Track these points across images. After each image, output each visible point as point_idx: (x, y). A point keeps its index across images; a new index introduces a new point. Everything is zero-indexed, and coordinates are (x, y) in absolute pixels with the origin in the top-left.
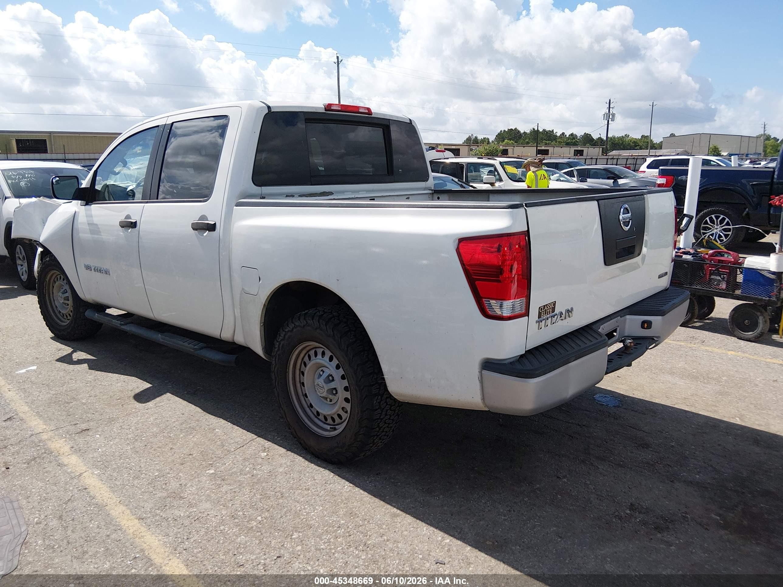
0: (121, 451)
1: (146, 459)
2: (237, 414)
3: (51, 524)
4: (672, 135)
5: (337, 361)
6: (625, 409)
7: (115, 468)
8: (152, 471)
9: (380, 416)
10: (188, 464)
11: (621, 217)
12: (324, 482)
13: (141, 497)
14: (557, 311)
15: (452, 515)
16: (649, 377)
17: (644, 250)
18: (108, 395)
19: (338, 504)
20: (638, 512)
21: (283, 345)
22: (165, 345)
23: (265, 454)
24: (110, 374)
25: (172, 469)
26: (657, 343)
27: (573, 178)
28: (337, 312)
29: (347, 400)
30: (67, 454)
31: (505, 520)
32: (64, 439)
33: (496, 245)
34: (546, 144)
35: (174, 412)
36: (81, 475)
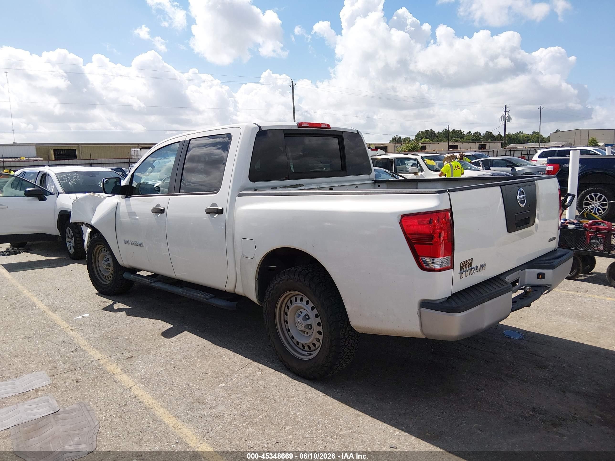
0: (157, 371)
1: (176, 377)
2: (236, 345)
3: (115, 420)
4: (558, 131)
5: (312, 304)
6: (527, 341)
7: (155, 383)
8: (181, 384)
9: (345, 344)
10: (206, 380)
11: (518, 197)
12: (304, 392)
13: (176, 402)
14: (474, 265)
15: (400, 416)
16: (545, 317)
17: (537, 221)
18: (143, 333)
19: (316, 407)
20: (539, 413)
21: (272, 293)
22: (185, 296)
23: (260, 373)
24: (143, 319)
25: (195, 383)
26: (550, 289)
27: (479, 167)
28: (312, 269)
29: (319, 333)
30: (119, 374)
31: (439, 419)
32: (116, 364)
33: (429, 219)
34: (456, 141)
35: (192, 344)
36: (131, 388)
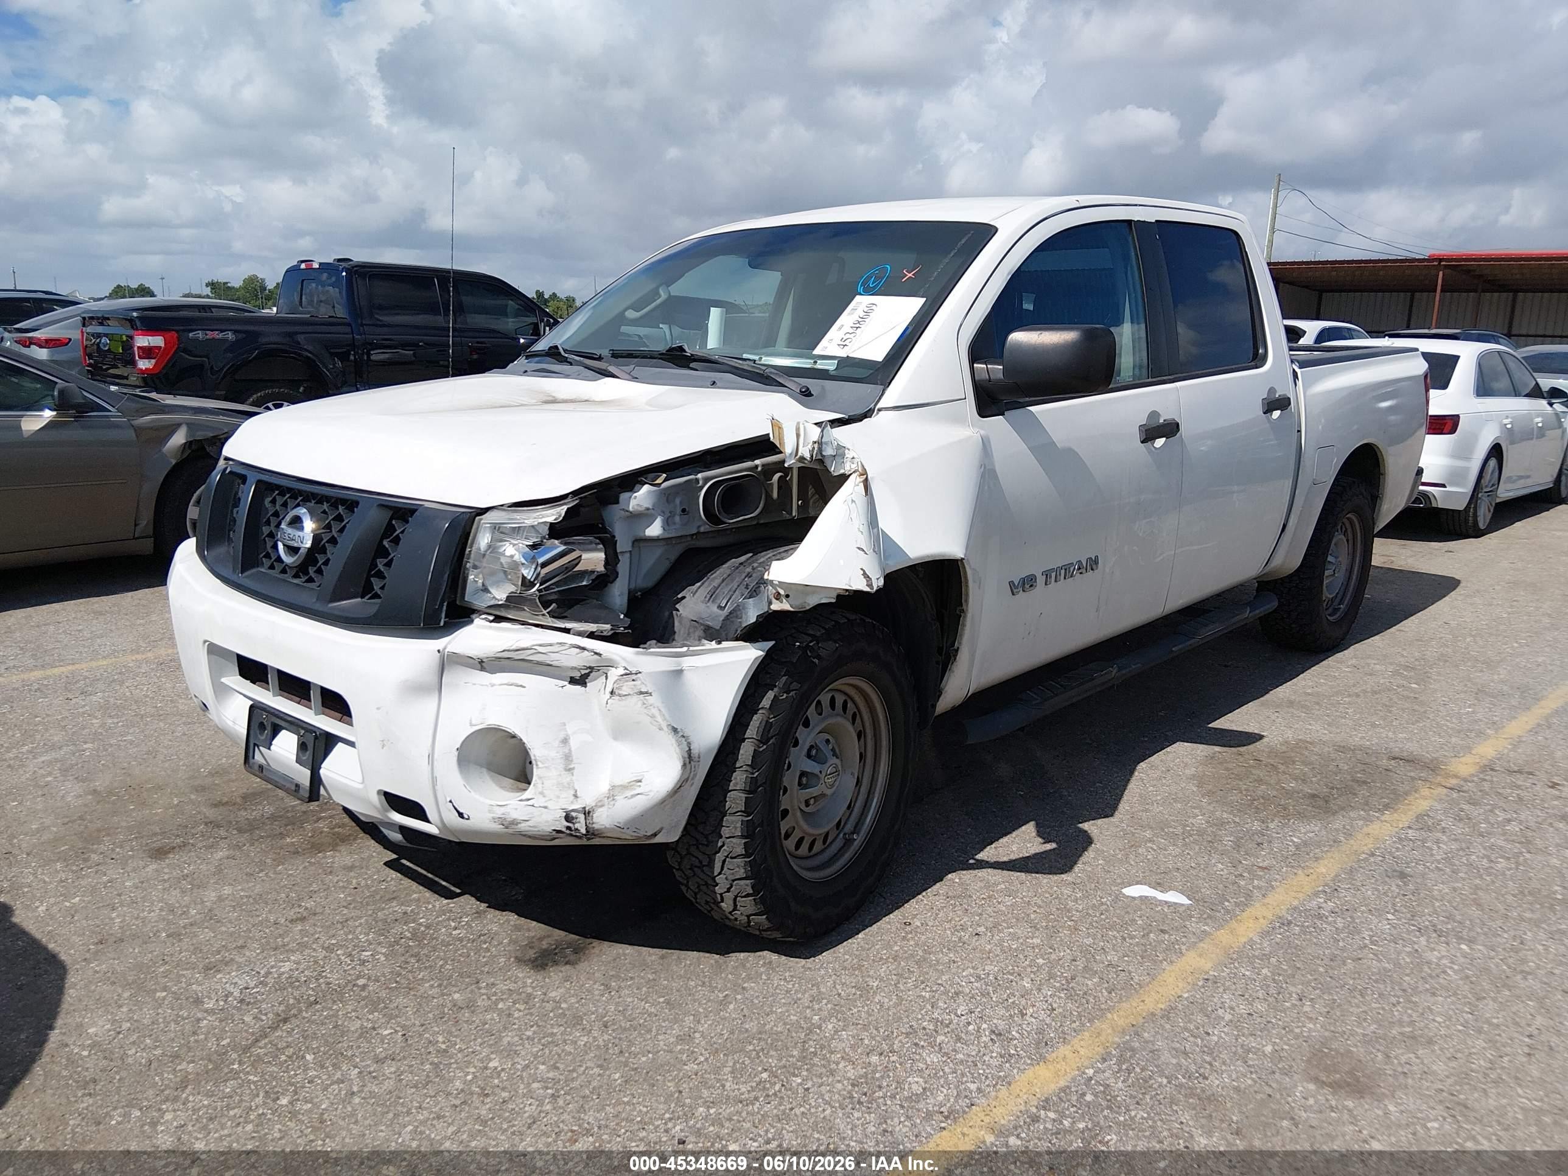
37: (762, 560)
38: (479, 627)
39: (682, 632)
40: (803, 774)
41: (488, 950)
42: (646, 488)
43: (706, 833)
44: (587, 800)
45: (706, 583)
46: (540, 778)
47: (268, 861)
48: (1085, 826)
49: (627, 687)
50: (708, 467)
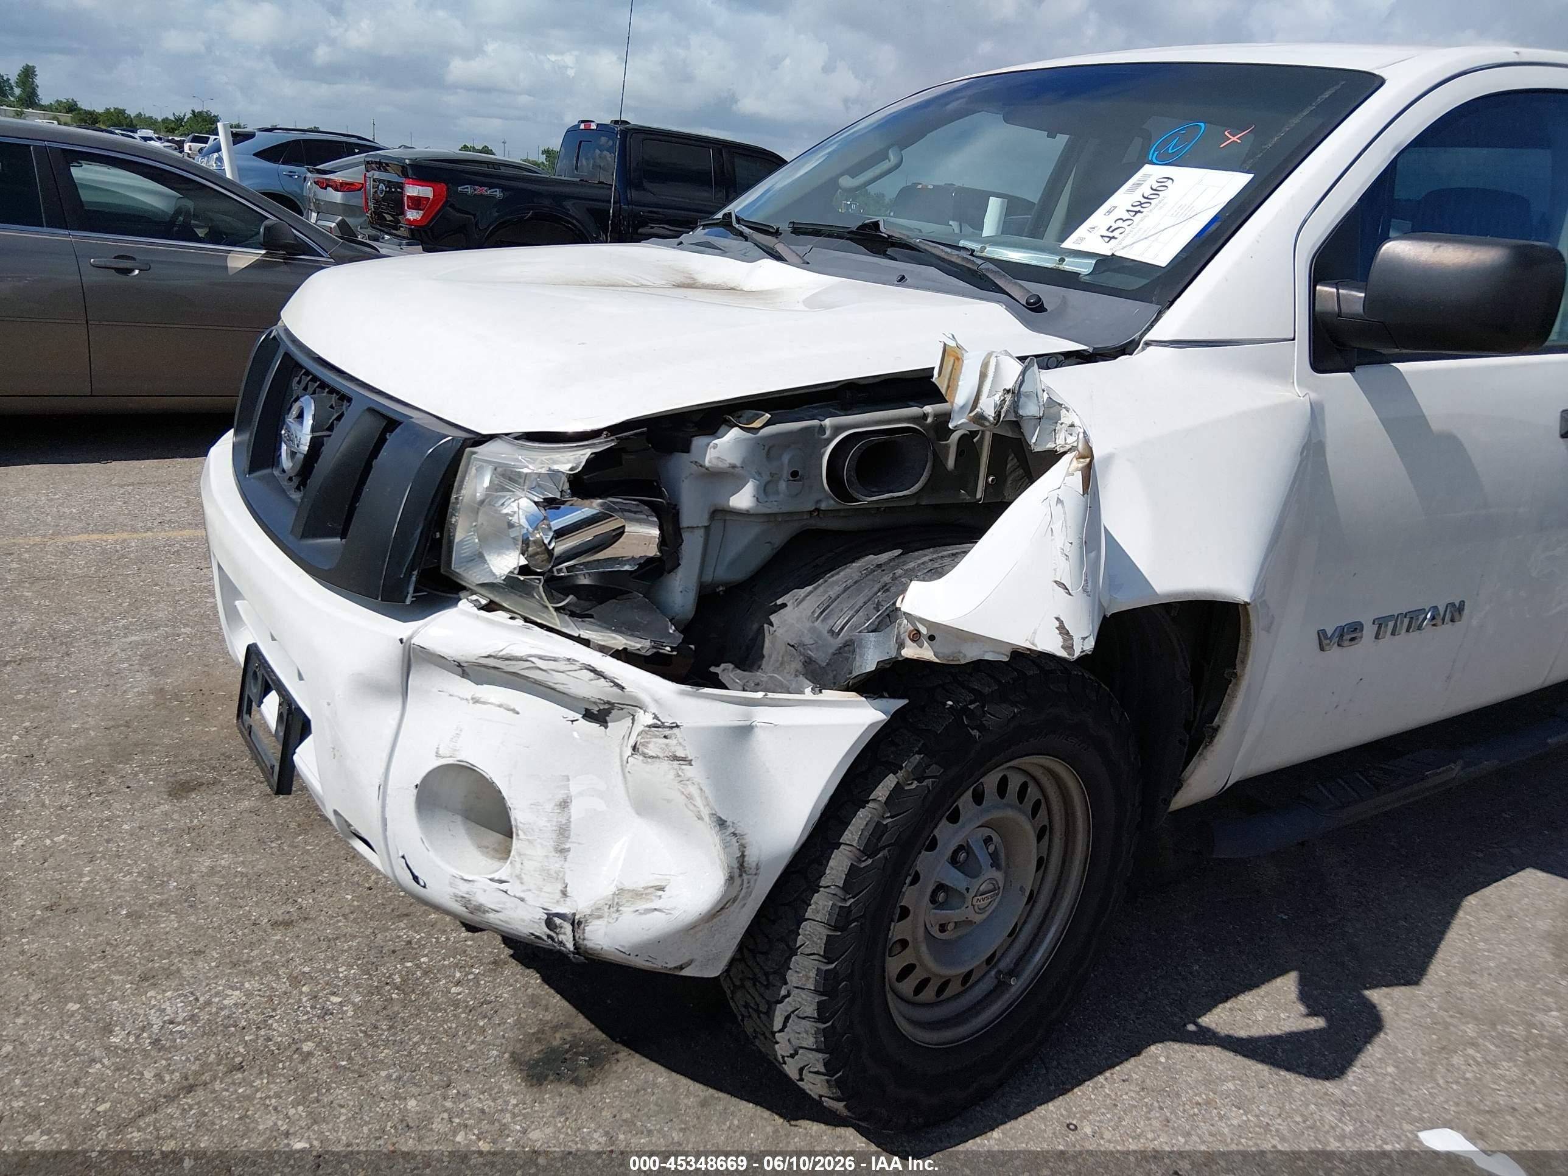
37: (911, 565)
38: (464, 613)
39: (773, 658)
40: (940, 887)
41: (483, 1030)
42: (734, 433)
43: (767, 969)
44: (578, 904)
45: (821, 589)
46: (520, 854)
47: (293, 825)
48: (1375, 995)
49: (654, 747)
50: (847, 409)
